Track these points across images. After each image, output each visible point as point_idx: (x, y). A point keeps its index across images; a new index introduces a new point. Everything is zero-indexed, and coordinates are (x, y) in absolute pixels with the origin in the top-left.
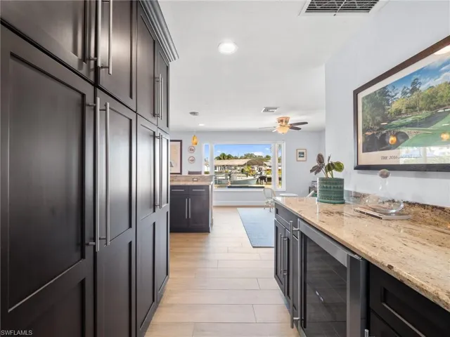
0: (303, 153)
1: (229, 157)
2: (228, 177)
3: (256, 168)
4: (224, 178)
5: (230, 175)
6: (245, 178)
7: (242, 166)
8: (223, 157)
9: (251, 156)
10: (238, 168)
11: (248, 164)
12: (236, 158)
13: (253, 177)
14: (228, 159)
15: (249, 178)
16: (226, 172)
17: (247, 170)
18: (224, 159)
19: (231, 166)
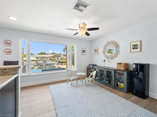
0: (84, 51)
1: (45, 54)
2: (44, 62)
3: (56, 58)
4: (42, 62)
5: (45, 61)
6: (52, 62)
7: (50, 57)
8: (42, 53)
9: (54, 53)
10: (49, 58)
11: (53, 57)
12: (48, 54)
13: (55, 62)
14: (44, 54)
15: (54, 62)
16: (43, 60)
17: (53, 59)
18: (42, 54)
19: (46, 57)
